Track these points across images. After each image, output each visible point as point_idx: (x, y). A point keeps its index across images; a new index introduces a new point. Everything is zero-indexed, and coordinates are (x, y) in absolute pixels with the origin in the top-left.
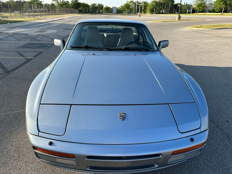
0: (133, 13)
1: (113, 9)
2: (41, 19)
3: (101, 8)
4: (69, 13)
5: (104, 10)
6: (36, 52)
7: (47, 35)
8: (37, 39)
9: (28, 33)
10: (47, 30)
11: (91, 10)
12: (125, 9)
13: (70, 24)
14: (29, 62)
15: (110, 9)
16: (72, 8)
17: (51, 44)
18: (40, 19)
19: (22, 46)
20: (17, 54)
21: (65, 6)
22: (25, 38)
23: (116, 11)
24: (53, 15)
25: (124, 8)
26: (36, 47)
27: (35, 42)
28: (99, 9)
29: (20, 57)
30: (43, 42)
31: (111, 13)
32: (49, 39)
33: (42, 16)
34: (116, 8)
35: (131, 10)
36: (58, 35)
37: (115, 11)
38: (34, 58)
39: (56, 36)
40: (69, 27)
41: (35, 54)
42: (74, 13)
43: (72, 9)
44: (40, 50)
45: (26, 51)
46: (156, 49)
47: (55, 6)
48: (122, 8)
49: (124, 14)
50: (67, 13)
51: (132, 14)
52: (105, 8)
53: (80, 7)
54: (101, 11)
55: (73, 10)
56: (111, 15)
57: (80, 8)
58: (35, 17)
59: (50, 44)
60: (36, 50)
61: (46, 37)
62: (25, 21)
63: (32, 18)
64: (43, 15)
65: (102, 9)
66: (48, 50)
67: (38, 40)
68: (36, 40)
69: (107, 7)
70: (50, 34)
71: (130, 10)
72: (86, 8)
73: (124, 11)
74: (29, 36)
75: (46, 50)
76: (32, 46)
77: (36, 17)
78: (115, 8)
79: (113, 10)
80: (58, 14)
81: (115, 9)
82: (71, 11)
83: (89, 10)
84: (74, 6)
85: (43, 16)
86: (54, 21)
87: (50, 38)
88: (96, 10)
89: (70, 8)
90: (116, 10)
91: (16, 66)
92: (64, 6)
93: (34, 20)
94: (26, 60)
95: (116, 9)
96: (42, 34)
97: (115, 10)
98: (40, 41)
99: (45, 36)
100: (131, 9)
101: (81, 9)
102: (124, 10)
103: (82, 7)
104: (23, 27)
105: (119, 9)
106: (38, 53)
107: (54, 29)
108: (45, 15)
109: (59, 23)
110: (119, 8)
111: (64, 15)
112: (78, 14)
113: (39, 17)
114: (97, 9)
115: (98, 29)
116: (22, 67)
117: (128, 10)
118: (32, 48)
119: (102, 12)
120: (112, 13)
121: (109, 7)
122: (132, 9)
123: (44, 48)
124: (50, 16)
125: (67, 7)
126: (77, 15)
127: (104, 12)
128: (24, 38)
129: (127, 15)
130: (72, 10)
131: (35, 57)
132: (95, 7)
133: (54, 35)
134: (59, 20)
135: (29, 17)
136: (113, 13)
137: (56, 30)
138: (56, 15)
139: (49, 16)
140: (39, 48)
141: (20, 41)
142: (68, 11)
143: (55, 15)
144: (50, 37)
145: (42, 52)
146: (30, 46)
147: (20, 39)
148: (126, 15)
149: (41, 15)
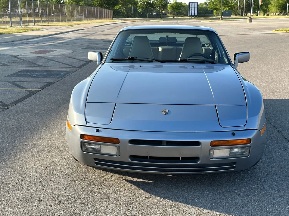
0: (236, 15)
1: (191, 7)
2: (35, 29)
3: (164, 6)
4: (92, 17)
5: (169, 9)
6: (42, 83)
7: (54, 58)
8: (38, 63)
9: (18, 55)
10: (53, 50)
11: (140, 10)
12: (219, 6)
13: (97, 40)
14: (34, 95)
15: (183, 6)
16: (100, 6)
17: (64, 71)
18: (33, 30)
19: (14, 74)
20: (11, 84)
21: (85, 3)
22: (15, 62)
23: (196, 11)
24: (59, 21)
25: (216, 5)
26: (39, 75)
27: (35, 68)
28: (158, 8)
29: (17, 89)
30: (50, 69)
31: (185, 15)
32: (59, 63)
33: (36, 24)
34: (196, 4)
35: (232, 8)
36: (74, 57)
37: (194, 11)
38: (40, 90)
39: (71, 59)
40: (94, 44)
41: (40, 85)
42: (102, 18)
43: (100, 9)
44: (49, 80)
45: (24, 80)
46: (227, 62)
47: (63, 3)
48: (212, 4)
49: (214, 17)
50: (89, 17)
51: (233, 16)
52: (172, 6)
53: (117, 4)
54: (164, 12)
55: (102, 11)
56: (185, 21)
57: (117, 7)
58: (23, 25)
59: (62, 72)
60: (41, 79)
61: (54, 61)
62: (4, 34)
63: (18, 28)
64: (39, 21)
65: (166, 8)
66: (62, 81)
67: (40, 66)
68: (36, 66)
69: (176, 3)
70: (59, 56)
71: (229, 9)
72: (130, 6)
73: (215, 12)
74: (22, 60)
75: (57, 80)
76: (33, 75)
77: (25, 27)
78: (193, 4)
79: (191, 9)
80: (70, 20)
81: (193, 7)
82: (97, 13)
83: (136, 10)
84: (104, 3)
85: (39, 24)
86: (62, 33)
87: (62, 63)
88: (152, 9)
89: (95, 6)
90: (196, 9)
91: (16, 99)
92: (81, 3)
93: (22, 31)
94: (29, 93)
95: (196, 6)
96: (46, 57)
97: (193, 9)
98: (44, 67)
99: (51, 60)
100: (231, 6)
101: (120, 8)
102: (216, 9)
103: (121, 4)
104: (5, 45)
105: (205, 6)
106: (45, 84)
107: (65, 48)
108: (43, 21)
109: (73, 37)
110: (206, 3)
111: (82, 22)
112: (113, 19)
113: (31, 26)
114: (154, 8)
115: (150, 42)
116: (26, 101)
117: (225, 7)
118: (33, 77)
119: (165, 14)
120: (188, 16)
121: (181, 3)
122: (234, 6)
123: (54, 77)
124: (53, 24)
125: (89, 5)
126: (109, 21)
127: (169, 14)
128: (13, 62)
129: (222, 19)
130: (100, 11)
131: (42, 88)
132: (150, 4)
133: (68, 58)
134: (73, 31)
135: (11, 26)
136: (190, 15)
137: (71, 49)
138: (65, 21)
139: (50, 23)
140: (45, 76)
141: (8, 67)
142: (91, 14)
143: (62, 21)
144: (62, 61)
145: (52, 83)
146: (29, 74)
147: (7, 64)
148: (219, 19)
149: (35, 22)
